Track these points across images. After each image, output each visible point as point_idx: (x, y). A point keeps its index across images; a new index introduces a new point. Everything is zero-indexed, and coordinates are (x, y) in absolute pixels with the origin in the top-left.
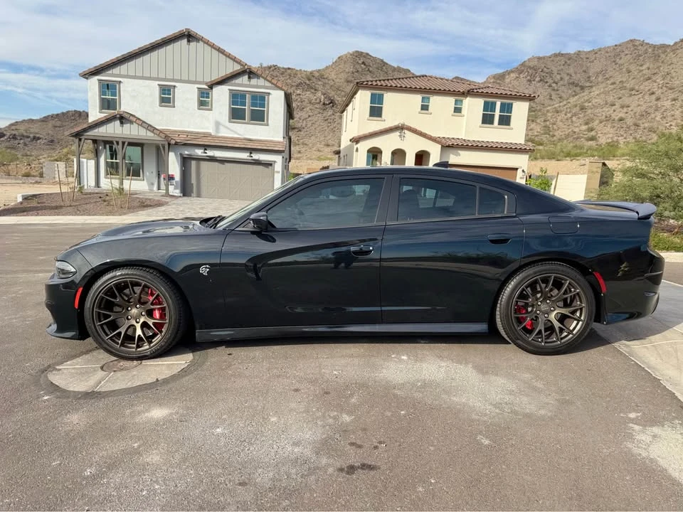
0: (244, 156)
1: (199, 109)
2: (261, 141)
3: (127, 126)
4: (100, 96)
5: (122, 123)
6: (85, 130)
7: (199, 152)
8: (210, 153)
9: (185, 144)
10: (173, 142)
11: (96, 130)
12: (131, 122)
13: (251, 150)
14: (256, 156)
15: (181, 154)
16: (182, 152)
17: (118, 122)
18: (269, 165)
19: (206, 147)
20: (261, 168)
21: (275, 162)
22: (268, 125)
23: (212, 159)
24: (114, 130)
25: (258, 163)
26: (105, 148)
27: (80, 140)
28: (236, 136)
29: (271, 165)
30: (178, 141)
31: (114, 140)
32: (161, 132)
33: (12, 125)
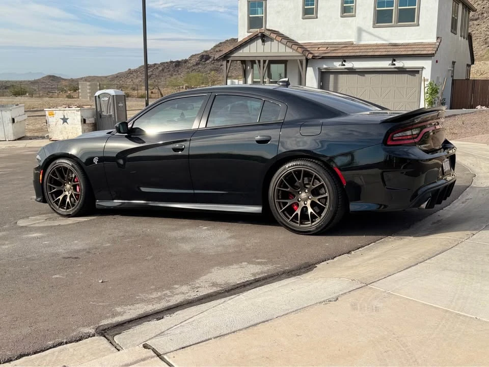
0: (385, 64)
1: (342, 17)
2: (408, 45)
3: (268, 44)
4: (248, 15)
5: (263, 41)
6: (232, 52)
7: (337, 65)
8: (349, 65)
9: (323, 58)
10: (310, 56)
11: (241, 51)
12: (272, 40)
13: (394, 57)
14: (399, 64)
15: (319, 69)
16: (320, 66)
17: (260, 41)
18: (415, 72)
19: (344, 59)
20: (406, 76)
21: (423, 68)
22: (418, 25)
23: (351, 71)
24: (256, 49)
25: (402, 71)
26: (252, 67)
27: (228, 61)
28: (380, 42)
29: (417, 72)
30: (316, 55)
31: (257, 59)
32: (300, 46)
33: (216, 46)
